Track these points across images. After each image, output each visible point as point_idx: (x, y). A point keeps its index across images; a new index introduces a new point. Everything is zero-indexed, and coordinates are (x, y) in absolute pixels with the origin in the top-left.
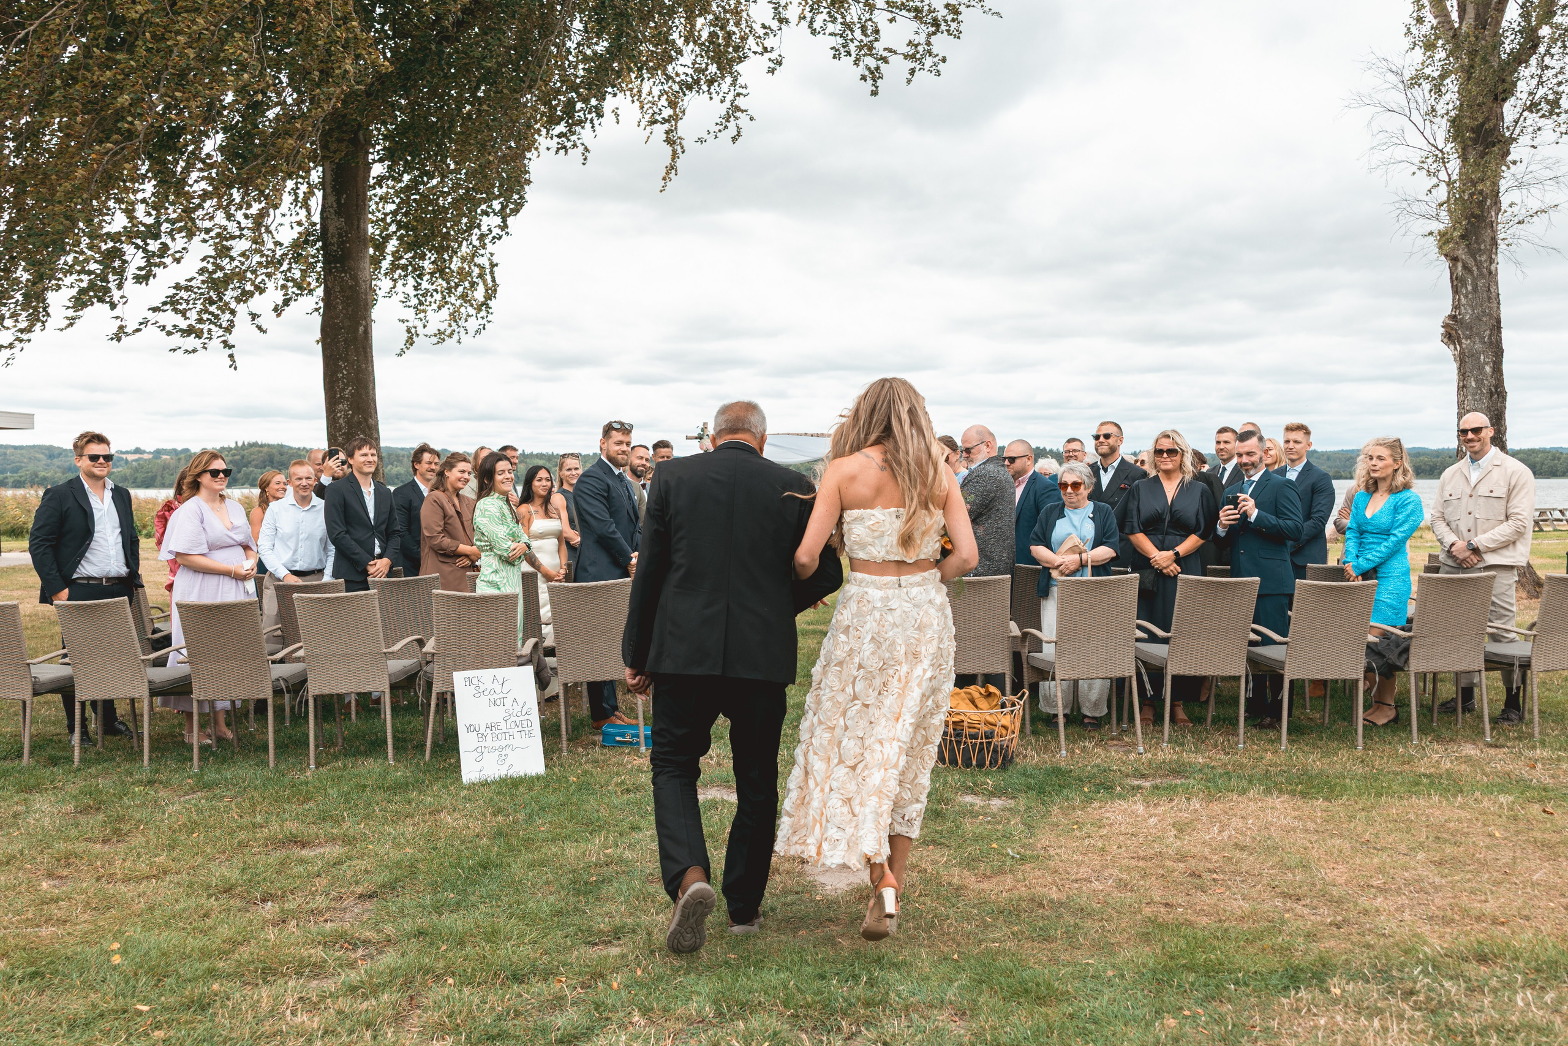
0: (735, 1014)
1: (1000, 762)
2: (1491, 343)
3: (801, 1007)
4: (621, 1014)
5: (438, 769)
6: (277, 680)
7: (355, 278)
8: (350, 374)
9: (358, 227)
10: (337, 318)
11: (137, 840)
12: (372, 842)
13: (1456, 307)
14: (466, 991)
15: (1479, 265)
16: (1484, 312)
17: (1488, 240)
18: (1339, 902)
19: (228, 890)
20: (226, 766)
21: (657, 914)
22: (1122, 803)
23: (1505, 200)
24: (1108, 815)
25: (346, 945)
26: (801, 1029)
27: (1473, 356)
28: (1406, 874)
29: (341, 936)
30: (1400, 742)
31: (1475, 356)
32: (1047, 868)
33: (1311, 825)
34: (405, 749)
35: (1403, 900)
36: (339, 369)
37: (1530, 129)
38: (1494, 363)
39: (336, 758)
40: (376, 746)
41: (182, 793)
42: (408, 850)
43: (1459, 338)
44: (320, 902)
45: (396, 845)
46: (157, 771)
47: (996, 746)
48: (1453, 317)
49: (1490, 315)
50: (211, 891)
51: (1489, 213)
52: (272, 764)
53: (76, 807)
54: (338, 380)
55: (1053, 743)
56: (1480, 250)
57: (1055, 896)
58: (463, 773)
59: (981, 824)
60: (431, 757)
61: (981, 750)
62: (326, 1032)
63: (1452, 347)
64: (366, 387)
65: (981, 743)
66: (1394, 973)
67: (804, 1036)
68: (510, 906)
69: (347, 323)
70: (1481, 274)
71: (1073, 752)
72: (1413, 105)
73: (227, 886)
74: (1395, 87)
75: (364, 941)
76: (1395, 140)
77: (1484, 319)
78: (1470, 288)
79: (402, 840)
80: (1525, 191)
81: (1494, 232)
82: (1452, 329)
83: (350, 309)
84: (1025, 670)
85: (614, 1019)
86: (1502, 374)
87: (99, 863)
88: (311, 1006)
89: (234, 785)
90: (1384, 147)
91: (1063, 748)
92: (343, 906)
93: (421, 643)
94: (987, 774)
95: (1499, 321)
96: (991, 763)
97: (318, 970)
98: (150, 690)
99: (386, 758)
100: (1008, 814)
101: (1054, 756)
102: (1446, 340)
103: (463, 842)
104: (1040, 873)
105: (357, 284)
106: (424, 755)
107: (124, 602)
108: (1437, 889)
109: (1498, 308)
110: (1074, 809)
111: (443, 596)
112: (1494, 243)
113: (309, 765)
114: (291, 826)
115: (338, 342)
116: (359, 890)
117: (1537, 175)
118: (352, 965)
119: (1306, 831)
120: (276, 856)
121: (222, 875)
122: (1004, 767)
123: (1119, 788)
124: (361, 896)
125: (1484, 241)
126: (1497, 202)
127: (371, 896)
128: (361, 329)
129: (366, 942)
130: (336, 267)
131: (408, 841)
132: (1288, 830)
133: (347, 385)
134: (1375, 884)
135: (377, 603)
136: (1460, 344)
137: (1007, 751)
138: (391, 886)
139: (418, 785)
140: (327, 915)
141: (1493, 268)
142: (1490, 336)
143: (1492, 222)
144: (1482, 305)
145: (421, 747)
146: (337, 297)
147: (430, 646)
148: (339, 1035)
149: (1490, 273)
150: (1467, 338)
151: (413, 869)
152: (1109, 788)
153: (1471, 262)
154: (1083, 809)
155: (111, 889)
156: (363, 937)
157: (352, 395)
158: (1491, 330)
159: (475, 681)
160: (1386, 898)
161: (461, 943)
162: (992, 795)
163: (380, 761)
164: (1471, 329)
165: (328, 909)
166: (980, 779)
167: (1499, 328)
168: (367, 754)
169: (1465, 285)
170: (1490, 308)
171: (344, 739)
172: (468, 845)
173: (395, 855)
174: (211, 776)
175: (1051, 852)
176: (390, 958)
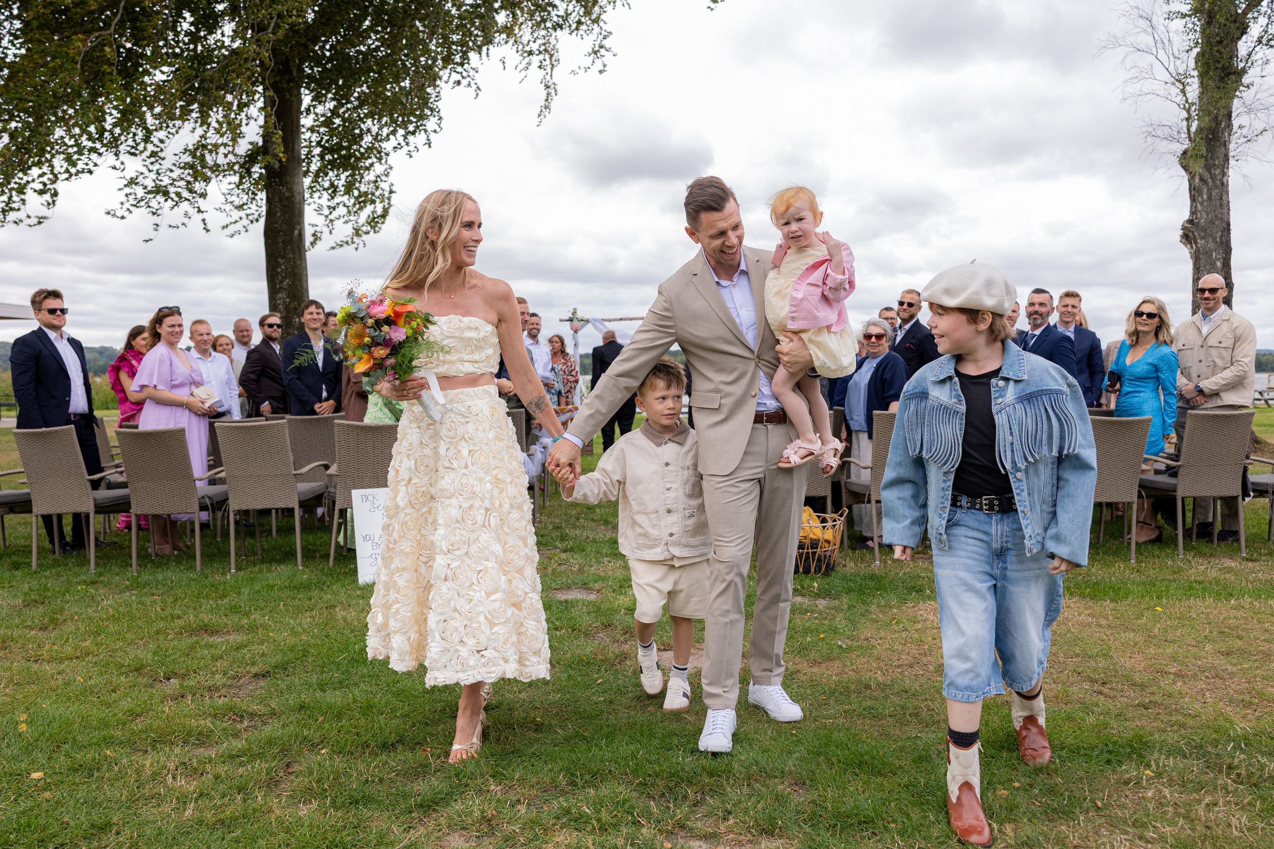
0: (586, 782)
1: (823, 569)
2: (1222, 242)
3: (650, 775)
4: (480, 781)
5: (339, 573)
6: (203, 497)
7: (290, 190)
8: (287, 268)
9: (293, 149)
10: (277, 223)
11: (70, 627)
12: (273, 631)
13: (1193, 213)
14: (337, 760)
15: (1213, 178)
16: (1216, 216)
17: (1222, 156)
18: (1143, 686)
19: (139, 670)
20: (159, 570)
21: (520, 692)
22: (933, 603)
23: (1236, 123)
24: (921, 612)
25: (235, 717)
26: (650, 797)
27: (1206, 253)
28: (1200, 663)
29: (231, 709)
30: (1167, 556)
31: (1208, 253)
32: (870, 656)
33: (1104, 622)
34: (314, 558)
35: (1202, 685)
36: (278, 265)
37: (1260, 62)
38: (1224, 259)
39: (255, 565)
40: (288, 556)
41: (118, 591)
42: (304, 637)
43: (1195, 238)
44: (219, 679)
45: (294, 633)
46: (101, 575)
47: (820, 556)
48: (1190, 221)
49: (1222, 219)
50: (123, 670)
51: (1223, 133)
52: (198, 569)
53: (23, 602)
54: (278, 273)
55: (868, 556)
56: (1215, 165)
57: (880, 679)
58: (359, 576)
59: (809, 619)
60: (334, 564)
61: (807, 558)
62: (201, 795)
63: (1189, 246)
64: (301, 280)
65: (808, 553)
66: (1210, 749)
67: (652, 803)
68: (388, 685)
69: (284, 227)
70: (1215, 186)
71: (885, 562)
72: (1159, 46)
73: (138, 666)
74: (1145, 31)
75: (252, 714)
76: (1144, 74)
77: (1217, 222)
78: (1205, 197)
79: (300, 630)
80: (1253, 116)
81: (1227, 150)
82: (1190, 231)
83: (287, 216)
84: (844, 494)
85: (472, 785)
86: (1230, 269)
87: (30, 646)
88: (192, 771)
89: (163, 585)
90: (1136, 80)
91: (877, 559)
92: (239, 684)
93: (327, 467)
94: (812, 579)
95: (1228, 224)
96: (815, 571)
97: (203, 738)
98: (95, 505)
99: (296, 564)
100: (833, 612)
101: (869, 566)
102: (1184, 241)
103: (352, 631)
104: (865, 660)
105: (293, 195)
106: (328, 562)
107: (71, 429)
108: (1232, 675)
109: (1229, 213)
110: (891, 607)
111: (344, 425)
112: (1226, 158)
113: (230, 569)
114: (205, 617)
115: (278, 243)
116: (254, 670)
117: (1263, 102)
118: (236, 736)
119: (1100, 626)
120: (187, 641)
121: (136, 656)
122: (827, 574)
123: (928, 591)
124: (256, 675)
125: (1218, 158)
126: (1229, 125)
127: (264, 675)
128: (296, 232)
129: (252, 715)
130: (275, 182)
131: (304, 630)
132: (1085, 626)
133: (285, 278)
134: (1172, 671)
135: (287, 431)
136: (1196, 243)
137: (829, 560)
138: (283, 667)
139: (320, 586)
140: (223, 691)
141: (1225, 180)
142: (1221, 236)
143: (1225, 142)
144: (1215, 211)
145: (327, 556)
146: (276, 206)
147: (333, 470)
148: (212, 798)
149: (1223, 184)
150: (1202, 239)
151: (305, 653)
152: (920, 591)
153: (1206, 175)
154: (898, 608)
155: (35, 667)
156: (250, 710)
157: (289, 286)
158: (1222, 232)
159: (370, 498)
160: (1185, 683)
161: (339, 716)
162: (818, 596)
163: (290, 567)
164: (1206, 232)
165: (224, 686)
166: (807, 582)
167: (1229, 230)
168: (280, 562)
169: (1201, 195)
170: (1222, 213)
171: (264, 550)
172: (357, 633)
173: (291, 641)
174: (146, 577)
175: (873, 642)
176: (272, 729)
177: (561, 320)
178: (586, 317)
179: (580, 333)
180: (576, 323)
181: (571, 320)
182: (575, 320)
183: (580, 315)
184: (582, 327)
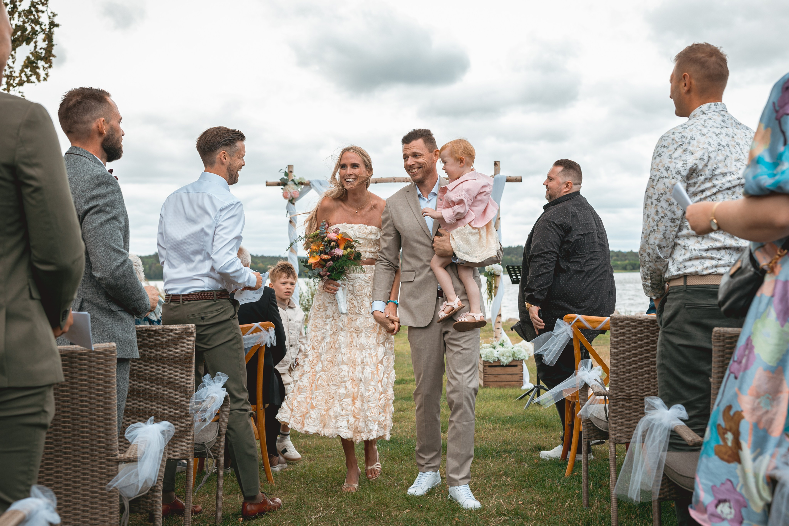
177: (268, 184)
178: (306, 179)
179: (297, 203)
180: (291, 188)
181: (283, 183)
182: (290, 183)
183: (297, 176)
184: (302, 194)
